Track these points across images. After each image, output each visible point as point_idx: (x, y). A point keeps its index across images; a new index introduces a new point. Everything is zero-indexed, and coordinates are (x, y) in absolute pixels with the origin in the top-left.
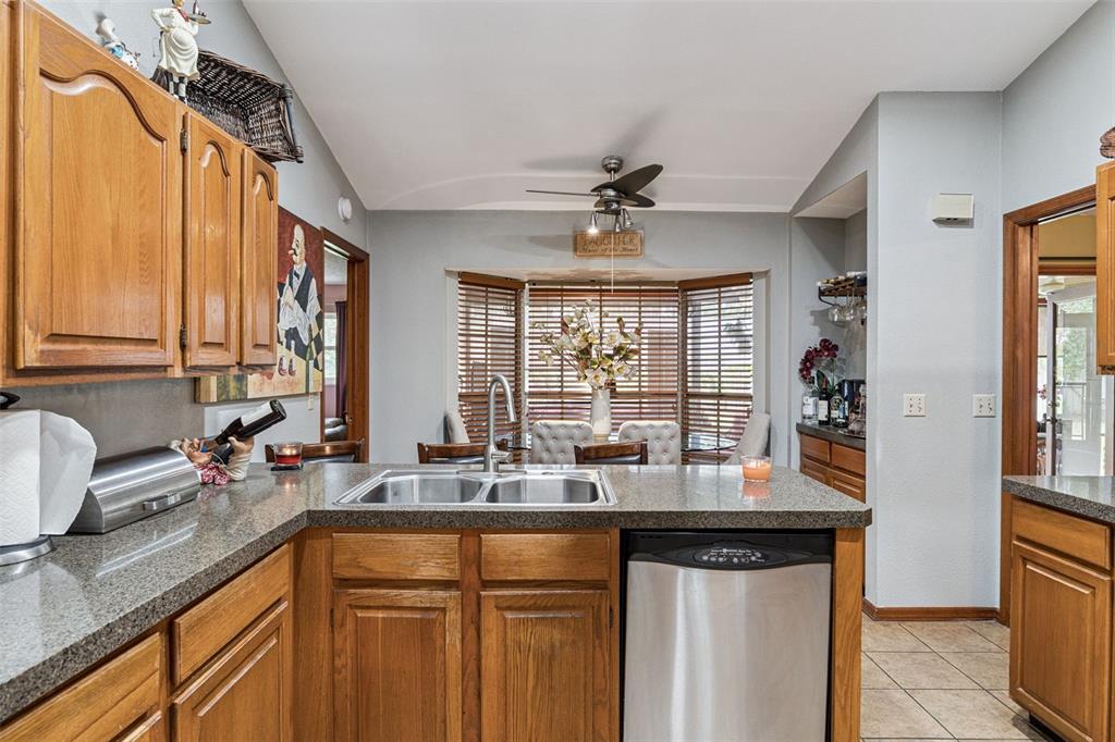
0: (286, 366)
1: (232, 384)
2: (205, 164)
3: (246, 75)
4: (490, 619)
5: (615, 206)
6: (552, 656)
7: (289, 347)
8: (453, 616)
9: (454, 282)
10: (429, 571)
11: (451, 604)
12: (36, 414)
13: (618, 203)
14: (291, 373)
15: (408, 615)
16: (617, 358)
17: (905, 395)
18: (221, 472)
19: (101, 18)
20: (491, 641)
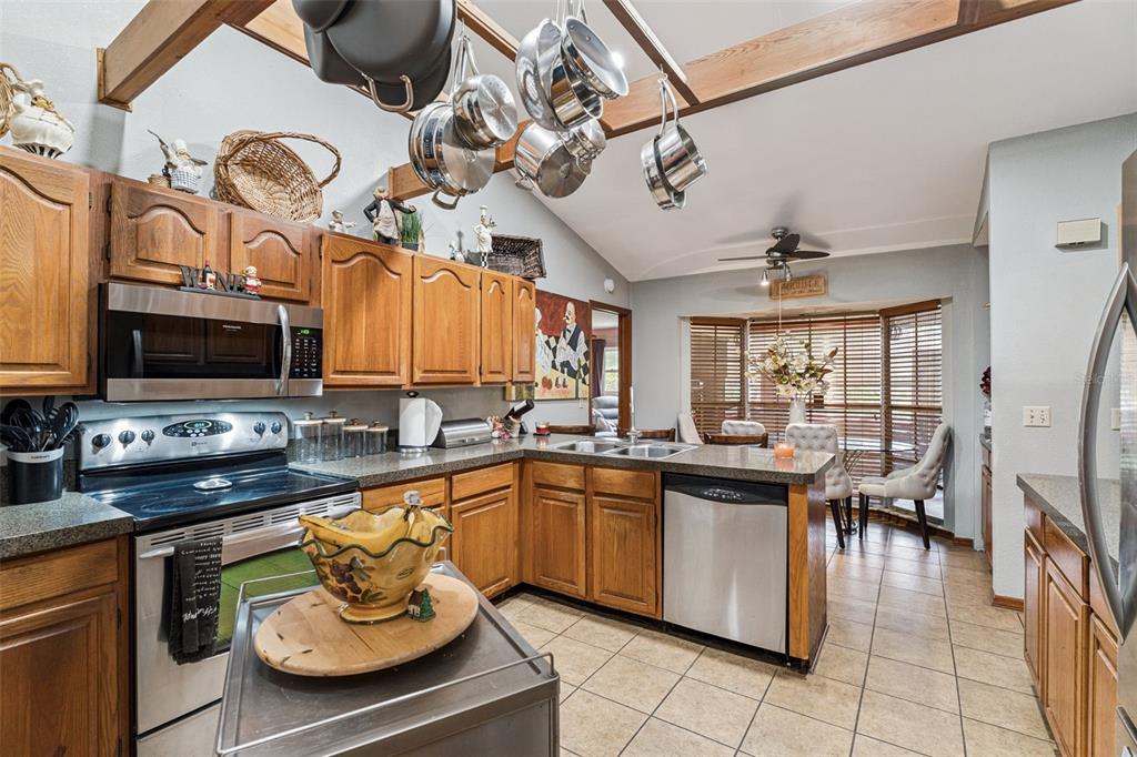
0: (560, 382)
1: (525, 392)
2: (491, 291)
3: (521, 240)
4: (597, 510)
5: (780, 263)
6: (625, 536)
7: (563, 371)
8: (581, 508)
9: (687, 325)
10: (571, 483)
11: (580, 501)
12: (423, 400)
13: (784, 261)
14: (565, 386)
15: (562, 504)
16: (808, 375)
17: (1026, 407)
18: (507, 433)
19: (460, 235)
20: (597, 523)
